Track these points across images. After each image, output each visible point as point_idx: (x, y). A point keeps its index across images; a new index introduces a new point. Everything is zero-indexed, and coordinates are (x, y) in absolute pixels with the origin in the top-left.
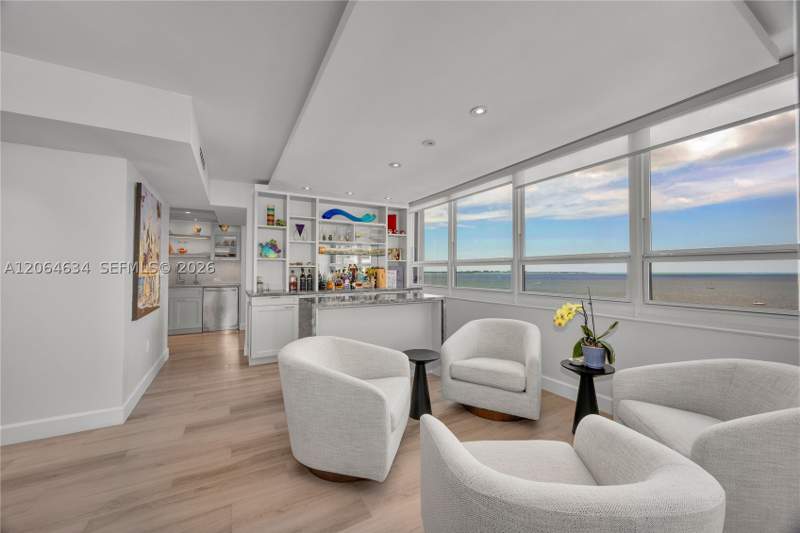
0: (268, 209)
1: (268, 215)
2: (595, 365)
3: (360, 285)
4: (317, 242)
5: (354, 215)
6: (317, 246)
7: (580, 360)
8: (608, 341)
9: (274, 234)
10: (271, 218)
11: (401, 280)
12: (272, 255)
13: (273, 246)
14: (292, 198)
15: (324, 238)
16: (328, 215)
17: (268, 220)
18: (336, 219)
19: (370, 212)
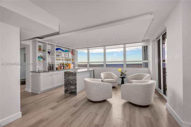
0: (39, 46)
1: (39, 48)
2: (124, 77)
3: (66, 68)
4: (55, 57)
5: (64, 50)
6: (55, 58)
7: (122, 76)
8: (125, 73)
9: (41, 54)
10: (40, 49)
11: (74, 66)
12: (42, 60)
13: (42, 57)
14: (48, 44)
15: (57, 56)
16: (57, 49)
17: (39, 50)
18: (59, 51)
19: (67, 50)
